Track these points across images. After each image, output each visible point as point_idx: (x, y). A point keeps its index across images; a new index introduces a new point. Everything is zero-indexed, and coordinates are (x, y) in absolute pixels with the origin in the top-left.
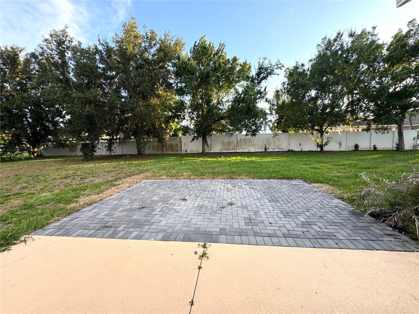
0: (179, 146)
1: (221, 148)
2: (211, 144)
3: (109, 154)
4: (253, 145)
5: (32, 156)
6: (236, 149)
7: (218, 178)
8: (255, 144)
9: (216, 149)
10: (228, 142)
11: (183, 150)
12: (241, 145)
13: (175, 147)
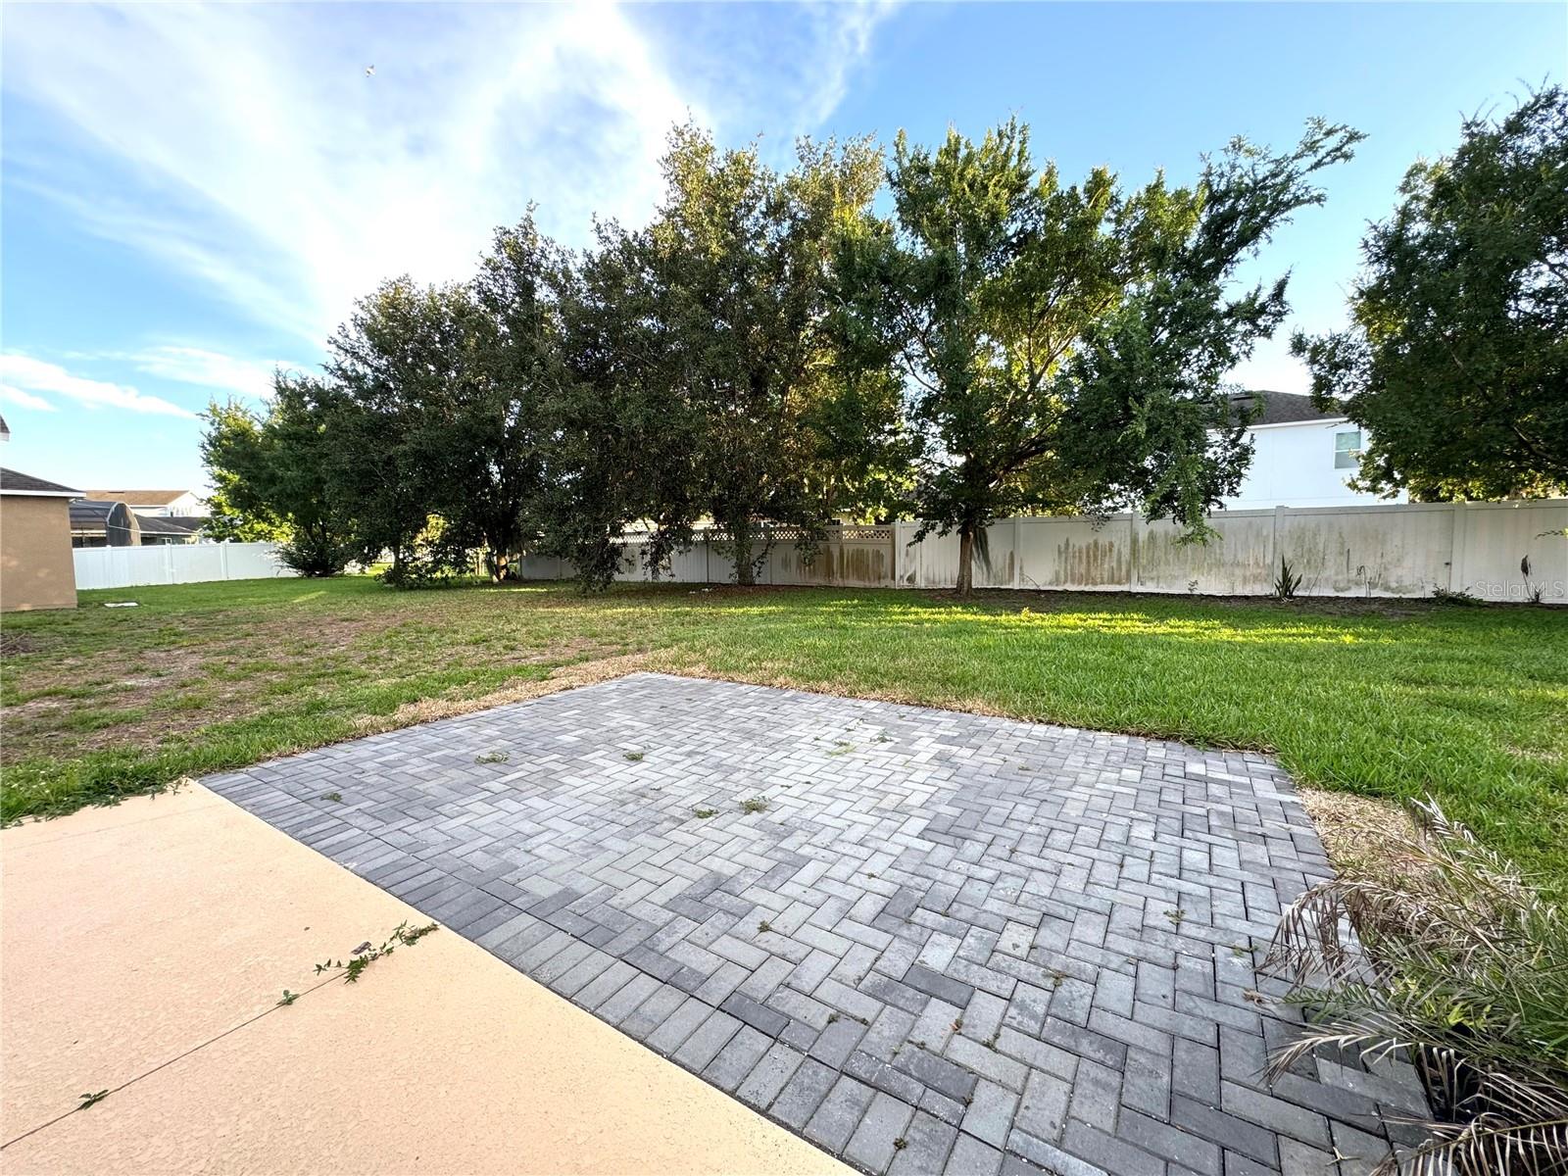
0: (887, 560)
1: (1057, 573)
2: (1012, 554)
3: (650, 579)
4: (1220, 564)
5: (495, 579)
6: (1129, 579)
7: (873, 695)
8: (1228, 558)
9: (1039, 575)
10: (1088, 548)
11: (901, 577)
12: (1151, 561)
13: (873, 562)
